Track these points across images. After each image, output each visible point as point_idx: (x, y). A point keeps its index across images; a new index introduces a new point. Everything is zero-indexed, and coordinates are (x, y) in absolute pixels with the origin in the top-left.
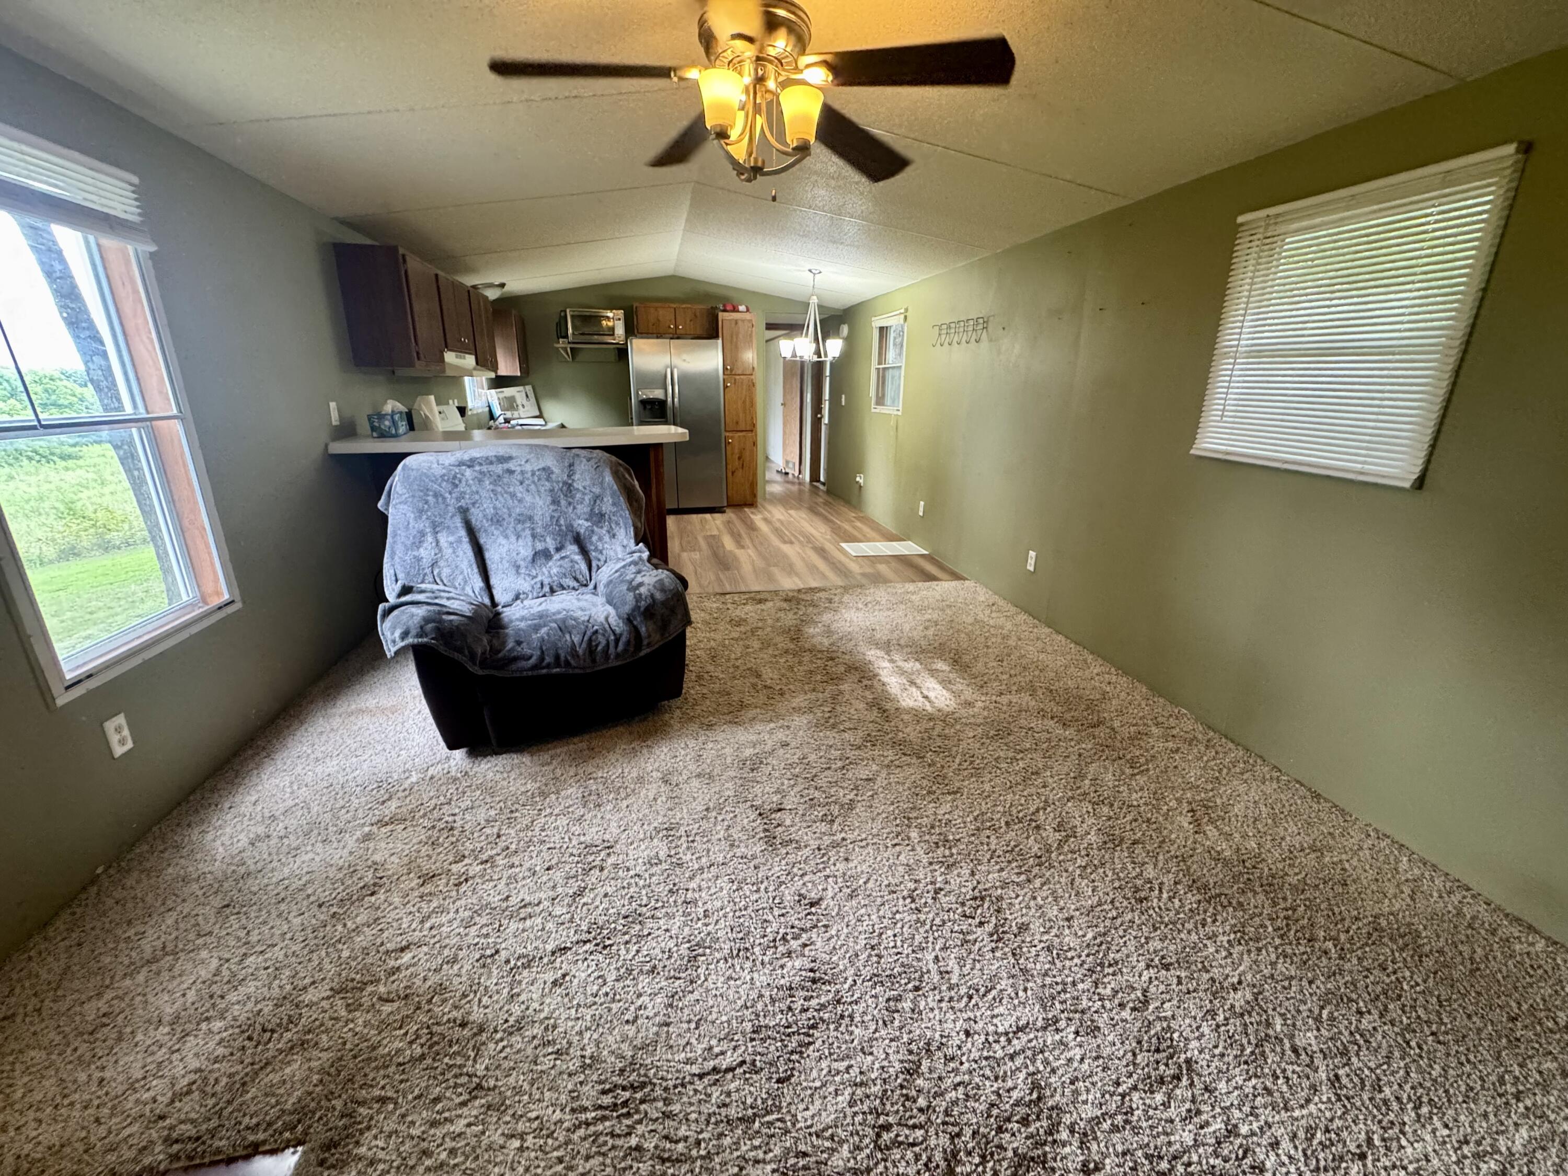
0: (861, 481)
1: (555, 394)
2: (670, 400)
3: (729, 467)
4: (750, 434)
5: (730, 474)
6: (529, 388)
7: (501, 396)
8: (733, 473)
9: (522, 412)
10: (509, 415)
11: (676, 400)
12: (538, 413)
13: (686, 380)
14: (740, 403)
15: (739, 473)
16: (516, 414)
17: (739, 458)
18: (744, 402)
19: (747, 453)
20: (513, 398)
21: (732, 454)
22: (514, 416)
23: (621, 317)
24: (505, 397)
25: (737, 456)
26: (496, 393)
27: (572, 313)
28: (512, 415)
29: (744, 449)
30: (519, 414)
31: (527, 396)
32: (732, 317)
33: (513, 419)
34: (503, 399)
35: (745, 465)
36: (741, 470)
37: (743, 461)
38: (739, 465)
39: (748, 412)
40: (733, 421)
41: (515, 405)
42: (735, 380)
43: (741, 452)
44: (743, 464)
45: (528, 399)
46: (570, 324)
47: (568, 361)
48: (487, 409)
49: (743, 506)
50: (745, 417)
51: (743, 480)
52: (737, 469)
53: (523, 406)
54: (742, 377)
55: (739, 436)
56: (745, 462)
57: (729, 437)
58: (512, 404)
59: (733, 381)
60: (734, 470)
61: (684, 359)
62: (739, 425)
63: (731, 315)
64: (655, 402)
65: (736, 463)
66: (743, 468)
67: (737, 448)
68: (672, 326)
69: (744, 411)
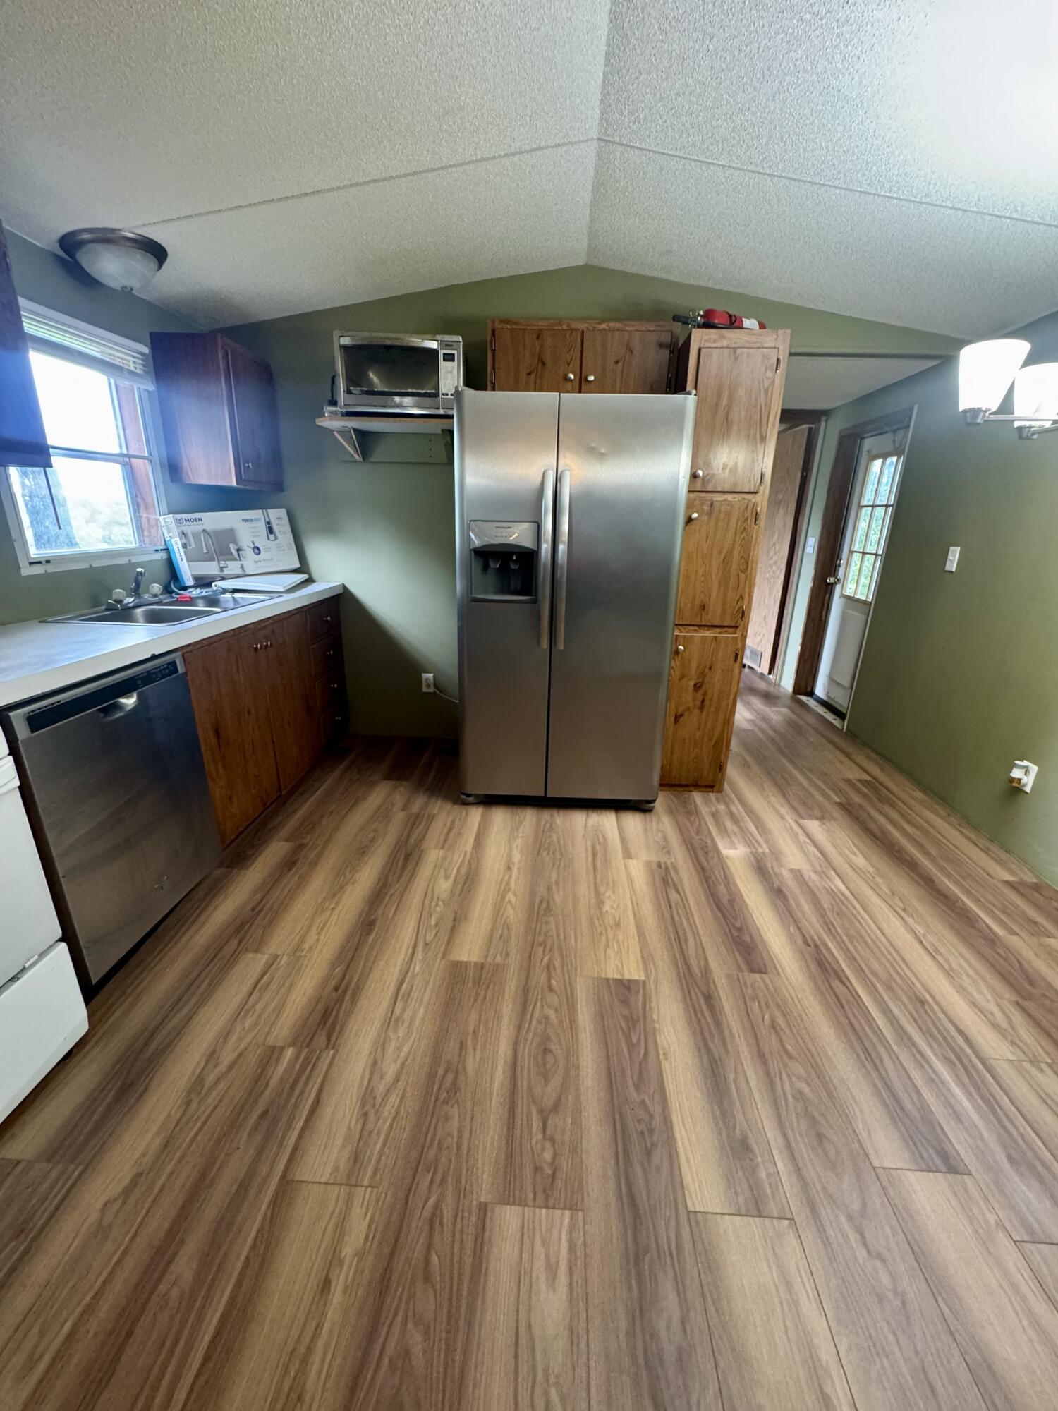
0: (1028, 782)
1: (331, 528)
2: (546, 547)
3: (672, 704)
4: (726, 635)
5: (669, 720)
6: (278, 516)
7: (190, 528)
8: (677, 718)
9: (250, 562)
10: (210, 568)
11: (562, 548)
12: (297, 565)
13: (588, 503)
14: (716, 562)
15: (692, 721)
16: (233, 567)
17: (697, 687)
18: (726, 561)
19: (717, 677)
20: (230, 535)
21: (682, 677)
22: (226, 572)
23: (455, 352)
24: (204, 531)
25: (692, 683)
26: (179, 522)
27: (346, 341)
28: (221, 569)
29: (710, 668)
30: (242, 567)
31: (271, 530)
32: (725, 343)
33: (223, 579)
34: (196, 535)
35: (707, 703)
36: (696, 712)
37: (705, 694)
38: (694, 700)
39: (732, 583)
40: (697, 602)
41: (232, 547)
42: (712, 505)
43: (702, 674)
44: (703, 701)
45: (272, 537)
46: (340, 367)
47: (356, 462)
48: (164, 555)
49: (692, 788)
50: (725, 595)
51: (698, 734)
52: (688, 709)
53: (257, 550)
54: (729, 497)
55: (704, 639)
56: (709, 695)
57: (681, 640)
58: (223, 547)
59: (706, 508)
60: (679, 713)
61: (593, 445)
62: (707, 613)
63: (723, 337)
64: (511, 554)
65: (688, 697)
66: (701, 708)
67: (694, 665)
68: (572, 376)
69: (724, 581)
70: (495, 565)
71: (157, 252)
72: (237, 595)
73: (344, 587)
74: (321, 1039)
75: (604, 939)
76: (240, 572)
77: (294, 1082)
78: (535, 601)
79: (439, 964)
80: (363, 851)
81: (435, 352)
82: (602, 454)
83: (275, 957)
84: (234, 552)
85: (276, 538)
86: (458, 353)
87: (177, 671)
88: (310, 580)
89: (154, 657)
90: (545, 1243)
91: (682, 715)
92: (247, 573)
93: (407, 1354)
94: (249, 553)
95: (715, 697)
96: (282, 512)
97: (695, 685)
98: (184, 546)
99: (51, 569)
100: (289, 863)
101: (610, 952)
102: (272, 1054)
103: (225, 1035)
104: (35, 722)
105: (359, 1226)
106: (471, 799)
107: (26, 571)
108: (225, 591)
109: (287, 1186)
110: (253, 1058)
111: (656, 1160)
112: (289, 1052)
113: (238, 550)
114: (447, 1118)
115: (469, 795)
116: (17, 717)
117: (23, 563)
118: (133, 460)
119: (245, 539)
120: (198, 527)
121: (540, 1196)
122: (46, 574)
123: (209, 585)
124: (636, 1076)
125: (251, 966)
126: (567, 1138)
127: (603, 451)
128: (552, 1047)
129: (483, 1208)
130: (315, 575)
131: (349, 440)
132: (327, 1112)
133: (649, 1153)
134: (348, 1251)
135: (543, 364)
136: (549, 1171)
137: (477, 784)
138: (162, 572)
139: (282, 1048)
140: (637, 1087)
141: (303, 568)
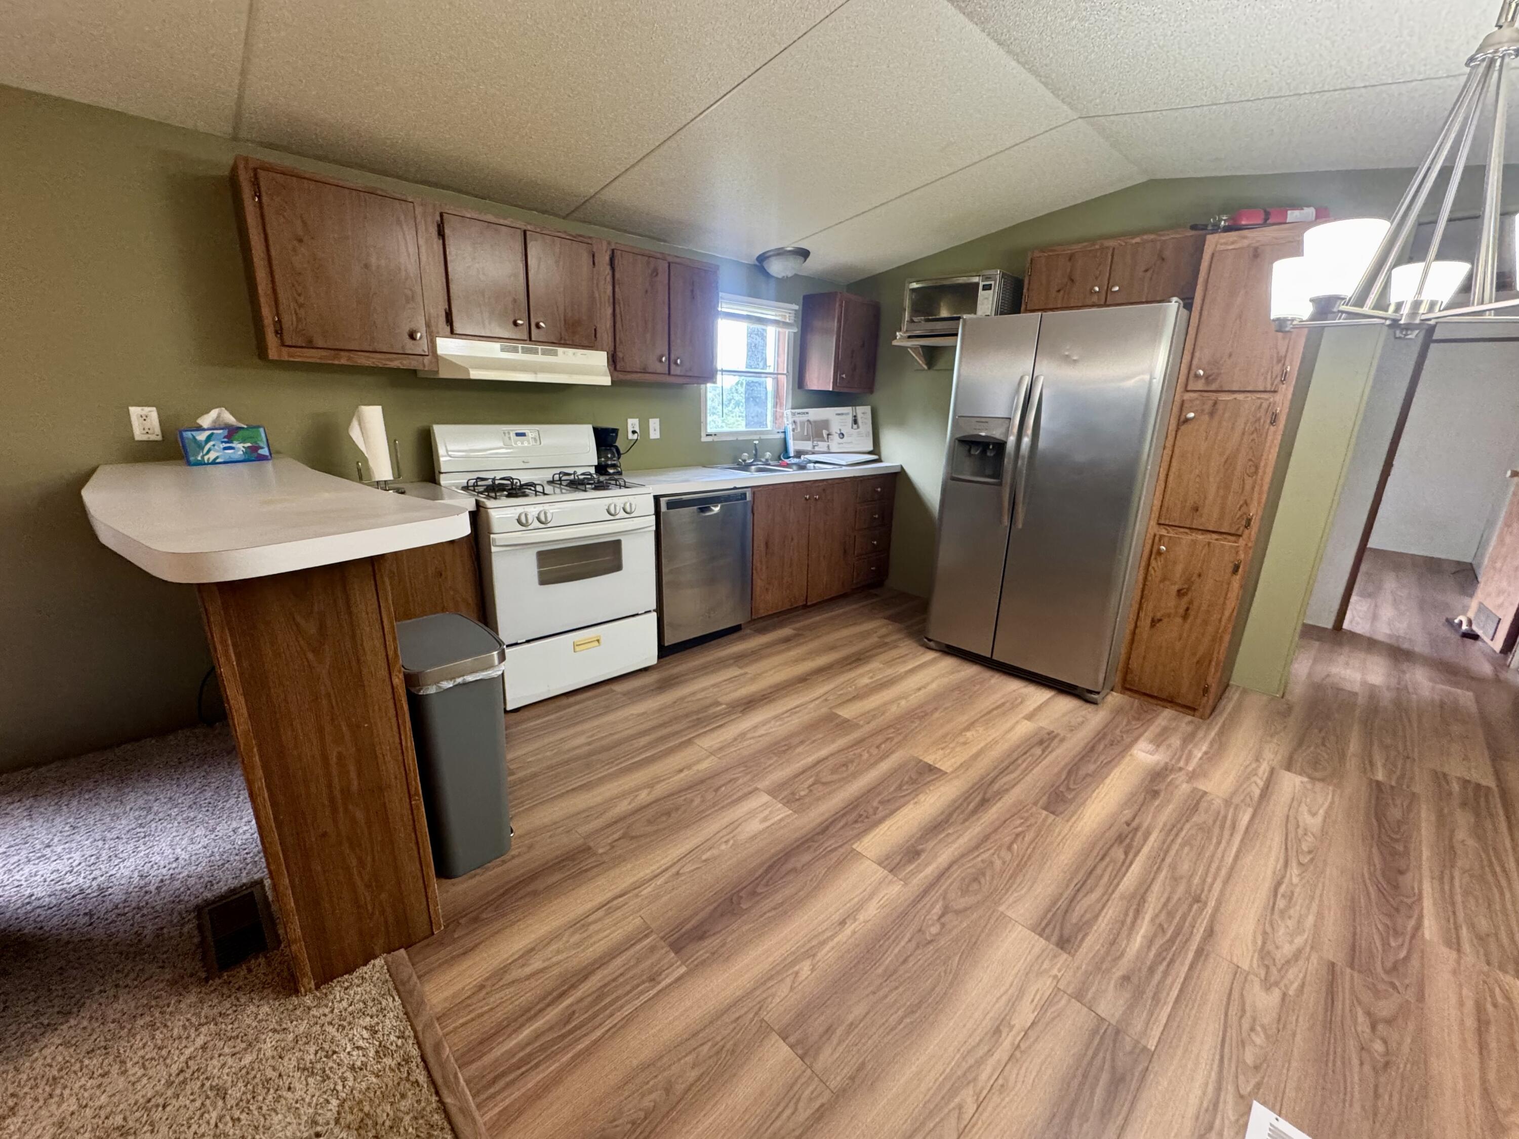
1: (900, 422)
2: (1012, 439)
3: (1149, 606)
4: (1228, 543)
5: (1145, 623)
6: (864, 412)
7: (799, 419)
8: (1154, 622)
9: (835, 444)
10: (807, 446)
11: (1026, 440)
12: (871, 447)
14: (1216, 463)
15: (1172, 630)
16: (822, 446)
17: (1180, 593)
18: (1229, 462)
19: (1207, 586)
20: (825, 424)
21: (1163, 580)
22: (817, 449)
23: (993, 283)
24: (808, 421)
25: (1176, 587)
26: (793, 414)
27: (915, 285)
28: (814, 447)
29: (1200, 575)
30: (828, 447)
31: (855, 421)
32: (1246, 242)
33: (813, 453)
34: (802, 423)
35: (1192, 613)
36: (1179, 620)
37: (1191, 602)
38: (1176, 607)
39: (1235, 486)
40: (1189, 504)
41: (825, 433)
42: (1215, 403)
43: (1189, 581)
44: (1187, 609)
45: (855, 426)
46: (907, 303)
47: (924, 370)
48: (782, 435)
49: (1165, 704)
50: (1225, 498)
51: (1178, 645)
52: (1169, 615)
53: (842, 435)
54: (1240, 397)
55: (1194, 542)
56: (1196, 604)
57: (1166, 539)
58: (819, 431)
59: (1208, 407)
60: (1158, 615)
61: (1067, 353)
62: (1201, 516)
63: (1245, 237)
64: (988, 444)
65: (1170, 603)
66: (1185, 617)
67: (1179, 568)
68: (1097, 289)
69: (1225, 485)
70: (976, 452)
71: (804, 254)
72: (817, 465)
73: (902, 467)
74: (740, 709)
75: (944, 745)
76: (825, 449)
77: (716, 716)
78: (1000, 484)
79: (824, 710)
80: (832, 648)
81: (977, 284)
82: (1075, 361)
83: (746, 673)
84: (825, 436)
85: (858, 427)
86: (996, 284)
87: (745, 498)
88: (879, 460)
89: (735, 488)
90: (771, 812)
91: (1160, 620)
92: (832, 450)
93: (692, 801)
94: (836, 437)
95: (1204, 607)
96: (867, 409)
97: (1179, 591)
98: (793, 430)
99: (716, 439)
100: (787, 640)
101: (941, 752)
102: (718, 704)
103: (704, 689)
104: (670, 505)
105: (705, 765)
106: (932, 644)
107: (704, 439)
108: (810, 462)
109: (690, 742)
110: (708, 701)
111: (856, 826)
112: (724, 706)
113: (828, 435)
114: (770, 758)
115: (930, 640)
116: (663, 501)
117: (703, 434)
118: (779, 376)
119: (835, 428)
120: (804, 418)
121: (785, 801)
122: (713, 442)
123: (800, 457)
124: (886, 798)
125: (733, 672)
126: (818, 794)
127: (1075, 358)
128: (850, 765)
129: (756, 789)
130: (883, 459)
131: (918, 354)
132: (723, 730)
133: (856, 822)
134: (695, 768)
135: (1072, 280)
136: (797, 797)
137: (936, 633)
138: (778, 448)
139: (721, 704)
140: (880, 802)
141: (876, 449)
